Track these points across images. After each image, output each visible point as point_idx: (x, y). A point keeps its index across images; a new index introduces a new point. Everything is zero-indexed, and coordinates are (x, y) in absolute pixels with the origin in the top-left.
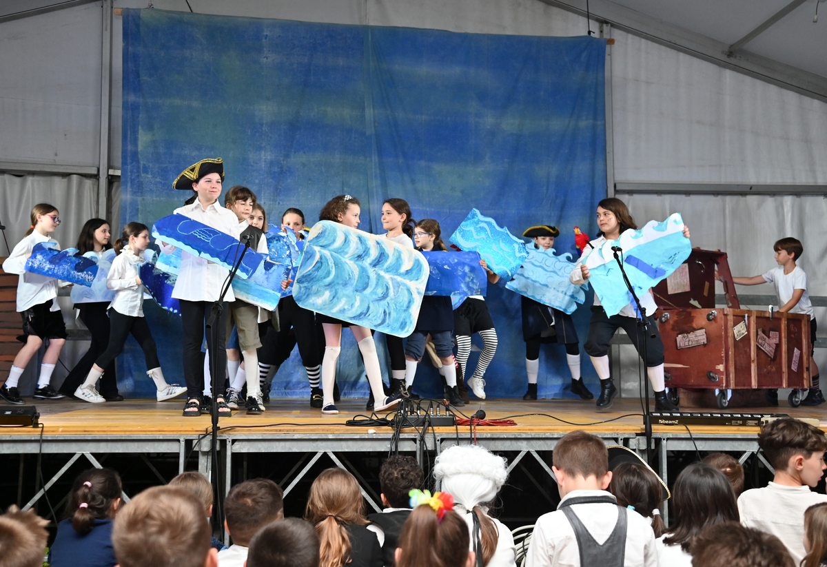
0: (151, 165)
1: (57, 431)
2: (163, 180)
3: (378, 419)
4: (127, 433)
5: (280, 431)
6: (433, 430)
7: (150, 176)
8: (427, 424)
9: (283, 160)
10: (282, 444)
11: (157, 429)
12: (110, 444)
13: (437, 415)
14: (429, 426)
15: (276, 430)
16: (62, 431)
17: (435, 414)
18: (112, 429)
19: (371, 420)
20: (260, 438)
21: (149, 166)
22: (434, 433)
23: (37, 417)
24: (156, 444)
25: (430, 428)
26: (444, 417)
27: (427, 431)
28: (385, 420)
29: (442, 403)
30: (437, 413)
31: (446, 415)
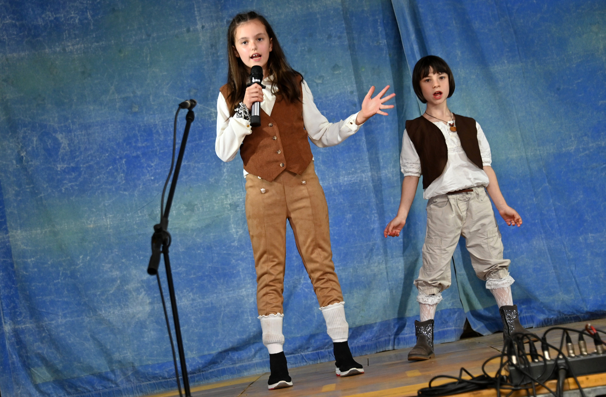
2: (18, 20)
3: (474, 378)
6: (577, 383)
8: (562, 374)
13: (582, 354)
14: (568, 375)
17: (578, 353)
19: (461, 381)
22: (580, 389)
25: (571, 380)
26: (595, 356)
27: (566, 387)
28: (485, 377)
29: (586, 332)
30: (581, 352)
31: (597, 353)
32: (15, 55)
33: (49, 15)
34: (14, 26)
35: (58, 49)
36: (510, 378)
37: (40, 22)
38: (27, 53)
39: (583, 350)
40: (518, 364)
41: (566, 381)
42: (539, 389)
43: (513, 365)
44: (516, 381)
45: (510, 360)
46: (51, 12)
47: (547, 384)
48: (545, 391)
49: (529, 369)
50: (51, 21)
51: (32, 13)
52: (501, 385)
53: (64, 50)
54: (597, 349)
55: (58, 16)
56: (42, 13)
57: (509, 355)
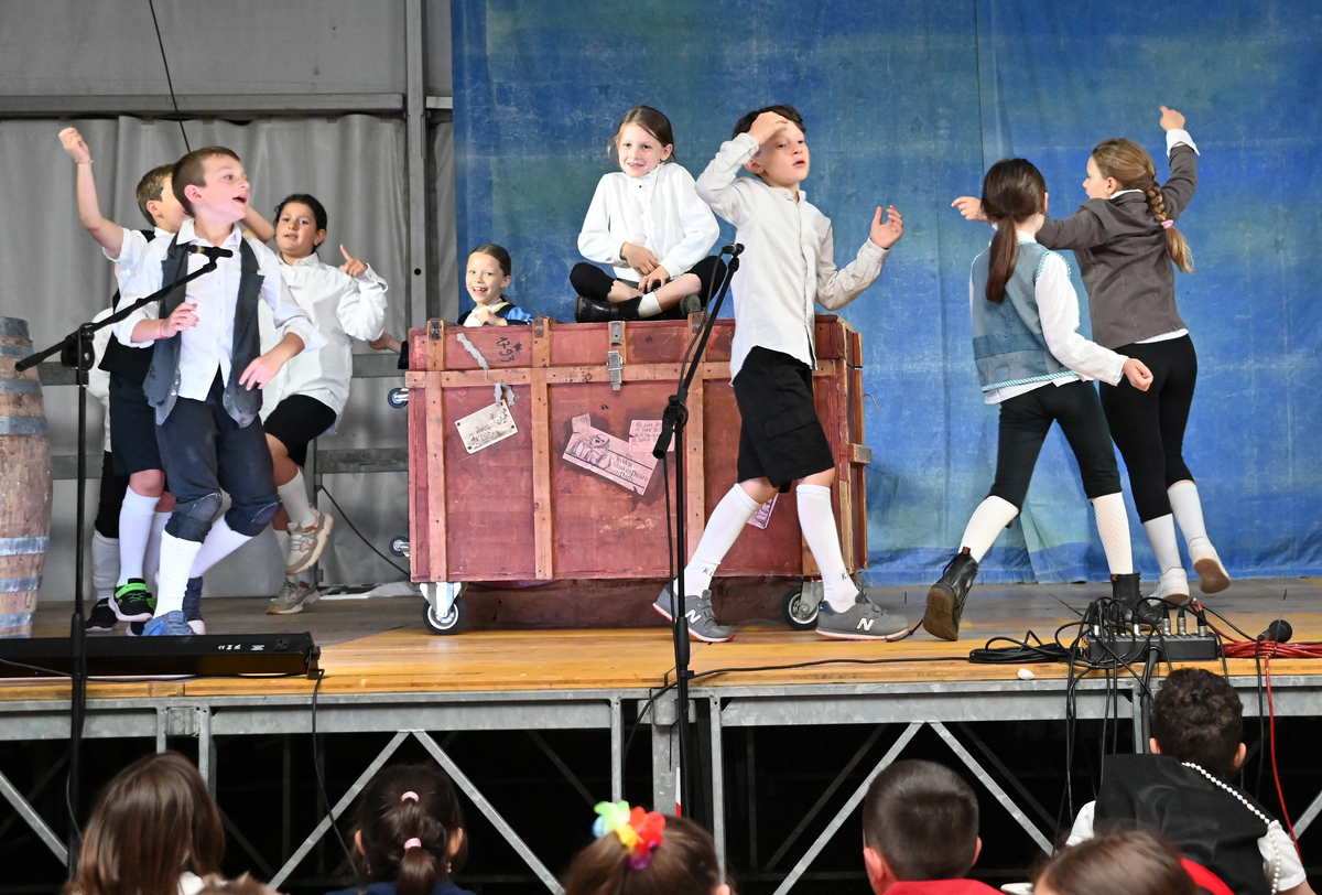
0: (514, 85)
1: (356, 685)
2: (542, 116)
3: (1042, 646)
4: (500, 687)
5: (824, 676)
7: (513, 109)
8: (1153, 656)
9: (800, 55)
10: (831, 705)
11: (561, 678)
12: (465, 712)
13: (1179, 634)
14: (1160, 659)
15: (816, 676)
16: (367, 686)
17: (1174, 631)
18: (469, 679)
19: (1026, 648)
20: (783, 694)
21: (511, 88)
23: (316, 656)
24: (561, 710)
25: (1162, 665)
26: (1195, 638)
27: (1155, 673)
28: (1056, 647)
29: (1189, 607)
30: (1179, 630)
31: (1198, 635)
32: (533, 158)
33: (579, 115)
34: (537, 122)
35: (583, 157)
36: (1088, 652)
37: (567, 121)
38: (547, 156)
39: (1182, 628)
40: (1100, 636)
41: (1156, 665)
42: (1121, 672)
43: (1093, 636)
44: (1095, 657)
45: (1092, 629)
46: (583, 111)
47: (1133, 666)
48: (1130, 674)
49: (1113, 645)
50: (580, 122)
51: (559, 109)
52: (1076, 659)
53: (590, 158)
54: (1199, 630)
55: (589, 116)
56: (572, 111)
57: (1092, 623)
